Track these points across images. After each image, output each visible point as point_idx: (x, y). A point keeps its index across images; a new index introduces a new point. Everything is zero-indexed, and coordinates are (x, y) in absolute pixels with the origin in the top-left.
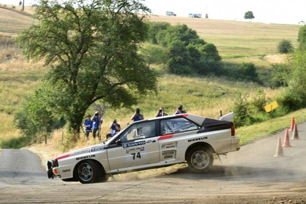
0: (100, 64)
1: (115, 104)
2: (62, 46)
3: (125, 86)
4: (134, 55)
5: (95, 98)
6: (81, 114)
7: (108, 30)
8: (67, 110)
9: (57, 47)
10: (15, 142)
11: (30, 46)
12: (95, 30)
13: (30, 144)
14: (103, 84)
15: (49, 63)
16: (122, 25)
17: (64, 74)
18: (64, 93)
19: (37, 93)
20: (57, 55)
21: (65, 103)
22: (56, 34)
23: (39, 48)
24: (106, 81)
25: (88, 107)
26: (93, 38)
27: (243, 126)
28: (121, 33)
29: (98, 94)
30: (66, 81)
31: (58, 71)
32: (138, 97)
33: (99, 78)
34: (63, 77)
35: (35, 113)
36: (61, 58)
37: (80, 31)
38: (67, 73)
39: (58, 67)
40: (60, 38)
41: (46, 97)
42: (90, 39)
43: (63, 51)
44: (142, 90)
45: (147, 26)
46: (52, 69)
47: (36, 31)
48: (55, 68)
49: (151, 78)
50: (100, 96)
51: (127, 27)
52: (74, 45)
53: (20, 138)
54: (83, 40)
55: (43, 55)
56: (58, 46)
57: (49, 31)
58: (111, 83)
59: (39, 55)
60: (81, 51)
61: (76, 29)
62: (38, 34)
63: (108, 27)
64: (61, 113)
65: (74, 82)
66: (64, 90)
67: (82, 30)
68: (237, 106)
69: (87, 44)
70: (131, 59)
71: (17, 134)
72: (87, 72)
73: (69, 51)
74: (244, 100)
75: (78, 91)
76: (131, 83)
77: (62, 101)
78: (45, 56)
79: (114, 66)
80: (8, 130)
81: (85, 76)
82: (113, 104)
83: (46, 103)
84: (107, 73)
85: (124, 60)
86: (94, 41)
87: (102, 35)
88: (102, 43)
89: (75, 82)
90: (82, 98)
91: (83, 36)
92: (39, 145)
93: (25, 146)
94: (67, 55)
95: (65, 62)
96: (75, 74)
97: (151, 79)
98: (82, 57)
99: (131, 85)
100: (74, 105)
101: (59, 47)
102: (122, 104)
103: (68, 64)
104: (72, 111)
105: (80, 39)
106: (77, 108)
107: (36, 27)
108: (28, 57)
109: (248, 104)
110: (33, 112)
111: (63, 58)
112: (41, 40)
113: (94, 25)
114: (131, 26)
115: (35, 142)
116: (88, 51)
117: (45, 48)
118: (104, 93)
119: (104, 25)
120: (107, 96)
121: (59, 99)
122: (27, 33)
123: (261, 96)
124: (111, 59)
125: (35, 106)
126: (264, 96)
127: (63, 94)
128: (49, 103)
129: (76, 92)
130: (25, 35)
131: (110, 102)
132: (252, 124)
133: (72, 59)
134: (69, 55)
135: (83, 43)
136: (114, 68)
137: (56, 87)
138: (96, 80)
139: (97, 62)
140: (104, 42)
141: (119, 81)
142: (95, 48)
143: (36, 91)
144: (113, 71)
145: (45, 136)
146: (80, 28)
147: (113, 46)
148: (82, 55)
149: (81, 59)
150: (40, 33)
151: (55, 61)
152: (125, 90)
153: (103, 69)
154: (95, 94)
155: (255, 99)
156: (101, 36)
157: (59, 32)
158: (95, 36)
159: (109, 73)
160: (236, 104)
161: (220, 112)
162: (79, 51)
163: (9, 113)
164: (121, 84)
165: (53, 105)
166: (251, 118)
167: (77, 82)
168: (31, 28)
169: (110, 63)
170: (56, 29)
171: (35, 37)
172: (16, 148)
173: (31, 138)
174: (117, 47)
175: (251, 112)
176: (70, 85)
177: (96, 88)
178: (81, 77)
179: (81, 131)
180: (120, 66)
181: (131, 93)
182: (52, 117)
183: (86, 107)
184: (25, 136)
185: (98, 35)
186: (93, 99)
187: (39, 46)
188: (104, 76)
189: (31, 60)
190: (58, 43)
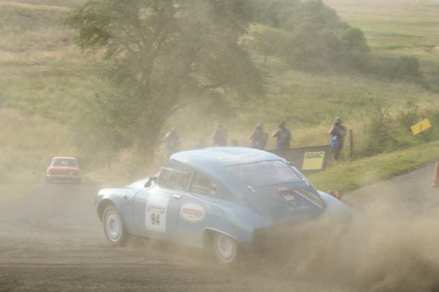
0: (184, 58)
2: (131, 31)
3: (220, 90)
4: (233, 46)
5: (176, 106)
6: (156, 129)
9: (123, 31)
11: (84, 29)
12: (179, 8)
14: (188, 86)
15: (111, 54)
17: (133, 70)
18: (131, 97)
20: (123, 43)
22: (122, 13)
23: (98, 32)
24: (192, 82)
26: (175, 19)
27: (381, 152)
30: (136, 81)
31: (124, 67)
32: (238, 106)
33: (182, 77)
34: (131, 76)
35: (94, 125)
36: (129, 49)
37: (156, 9)
38: (137, 68)
39: (125, 60)
40: (128, 20)
42: (172, 21)
43: (133, 37)
46: (115, 63)
47: (95, 8)
48: (121, 62)
49: (257, 79)
51: (224, 5)
52: (148, 29)
54: (161, 23)
55: (103, 44)
56: (125, 30)
57: (114, 9)
58: (199, 85)
59: (98, 43)
60: (158, 38)
61: (153, 7)
62: (96, 12)
64: (127, 127)
65: (146, 82)
66: (132, 93)
67: (160, 9)
68: (374, 123)
69: (167, 29)
70: (228, 51)
72: (165, 68)
73: (141, 39)
74: (385, 116)
75: (152, 95)
77: (129, 109)
78: (107, 45)
79: (204, 61)
80: (60, 146)
81: (163, 73)
83: (106, 112)
84: (195, 70)
85: (218, 52)
86: (176, 25)
87: (189, 16)
88: (189, 27)
89: (148, 82)
91: (161, 17)
94: (138, 43)
95: (135, 54)
97: (257, 81)
98: (159, 46)
99: (228, 89)
100: (146, 115)
101: (127, 32)
102: (214, 116)
103: (139, 56)
104: (143, 124)
105: (157, 21)
107: (94, 3)
108: (82, 45)
109: (390, 121)
110: (91, 122)
111: (132, 48)
112: (101, 22)
113: (177, 2)
115: (96, 165)
116: (169, 39)
117: (106, 33)
121: (125, 107)
122: (81, 11)
123: (411, 109)
124: (201, 51)
125: (95, 114)
126: (416, 110)
127: (130, 99)
128: (111, 111)
129: (150, 98)
130: (77, 14)
132: (394, 150)
133: (144, 50)
134: (141, 43)
135: (161, 28)
137: (120, 91)
138: (178, 81)
139: (180, 55)
141: (211, 82)
142: (178, 35)
143: (96, 94)
144: (202, 67)
145: (108, 158)
146: (156, 5)
147: (204, 32)
148: (160, 43)
149: (158, 49)
150: (100, 11)
151: (121, 51)
152: (219, 95)
153: (188, 66)
155: (403, 114)
156: (187, 17)
157: (127, 11)
158: (179, 18)
159: (198, 70)
160: (373, 120)
161: (349, 132)
162: (155, 38)
164: (214, 87)
165: (115, 115)
166: (395, 142)
167: (151, 82)
168: (87, 5)
169: (199, 57)
170: (123, 6)
171: (91, 17)
173: (91, 160)
174: (209, 33)
175: (394, 132)
176: (141, 87)
178: (156, 76)
179: (155, 152)
180: (212, 62)
181: (228, 100)
182: (116, 131)
184: (83, 156)
185: (183, 16)
186: (174, 108)
187: (98, 30)
188: (190, 74)
189: (87, 50)
190: (125, 26)
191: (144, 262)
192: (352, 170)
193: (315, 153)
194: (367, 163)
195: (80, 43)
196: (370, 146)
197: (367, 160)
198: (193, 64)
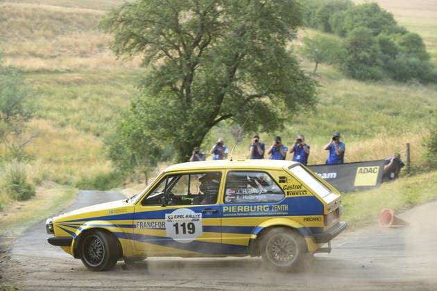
0: (227, 65)
1: (249, 127)
2: (170, 36)
3: (266, 100)
4: (280, 53)
5: (219, 117)
6: (197, 142)
7: (241, 12)
8: (175, 135)
9: (161, 36)
10: (102, 180)
11: (120, 34)
12: (222, 12)
13: (125, 184)
14: (232, 95)
15: (149, 61)
16: (263, 5)
17: (172, 78)
18: (170, 107)
19: (134, 107)
20: (162, 49)
21: (172, 124)
22: (161, 17)
23: (135, 37)
24: (236, 92)
25: (208, 131)
26: (218, 23)
28: (261, 17)
29: (223, 111)
30: (175, 90)
31: (163, 74)
32: (286, 117)
33: (225, 86)
34: (170, 84)
35: (130, 137)
36: (168, 55)
37: (197, 12)
38: (177, 76)
39: (163, 68)
40: (168, 24)
41: (143, 114)
42: (215, 25)
43: (172, 43)
44: (291, 106)
45: (302, 8)
46: (153, 70)
47: (131, 11)
48: (158, 69)
49: (307, 88)
50: (227, 114)
51: (270, 8)
52: (189, 34)
53: (111, 174)
54: (202, 27)
55: (140, 49)
56: (164, 35)
57: (152, 12)
58: (243, 95)
59: (135, 49)
60: (200, 44)
61: (193, 10)
62: (133, 16)
63: (241, 7)
64: (166, 140)
65: (186, 91)
66: (171, 103)
67: (201, 12)
68: (433, 136)
69: (209, 33)
70: (275, 58)
71: (107, 167)
72: (207, 76)
73: (181, 44)
75: (192, 105)
76: (277, 96)
77: (168, 120)
78: (144, 51)
79: (249, 68)
80: (94, 160)
81: (204, 82)
82: (246, 127)
83: (143, 123)
84: (239, 78)
85: (264, 59)
86: (219, 29)
87: (233, 20)
88: (232, 32)
89: (188, 91)
90: (198, 117)
91: (203, 20)
92: (138, 185)
93: (116, 187)
94: (179, 49)
95: (175, 61)
96: (188, 79)
97: (307, 90)
98: (201, 52)
99: (275, 98)
100: (185, 127)
101: (166, 37)
102: (260, 127)
103: (179, 64)
104: (183, 136)
105: (199, 25)
106: (191, 132)
107: (130, 6)
108: (118, 51)
110: (127, 134)
111: (171, 54)
112: (138, 26)
113: (220, 4)
114: (276, 7)
115: (132, 181)
116: (211, 45)
117: (143, 38)
118: (233, 109)
119: (236, 5)
120: (238, 114)
121: (164, 117)
122: (117, 14)
124: (245, 57)
125: (132, 125)
127: (169, 110)
128: (148, 122)
129: (190, 108)
130: (112, 17)
131: (241, 123)
133: (184, 57)
134: (181, 49)
135: (203, 32)
136: (249, 71)
137: (158, 100)
138: (220, 90)
139: (223, 61)
140: (235, 31)
141: (257, 91)
142: (221, 40)
143: (133, 104)
144: (247, 75)
145: (145, 173)
146: (198, 7)
147: (249, 37)
148: (201, 49)
149: (199, 56)
150: (137, 14)
151: (159, 58)
152: (266, 105)
153: (232, 73)
154: (220, 110)
156: (231, 21)
157: (166, 14)
158: (222, 22)
159: (242, 78)
160: (433, 133)
161: (406, 145)
162: (196, 44)
163: (98, 135)
164: (259, 96)
165: (153, 126)
167: (192, 91)
168: (122, 8)
169: (243, 64)
170: (161, 9)
171: (127, 21)
172: (103, 189)
173: (127, 176)
174: (254, 38)
176: (181, 96)
177: (221, 102)
178: (197, 85)
180: (258, 70)
181: (275, 110)
182: (153, 144)
183: (204, 130)
184: (118, 171)
185: (226, 20)
186: (216, 119)
187: (135, 35)
188: (234, 83)
189: (122, 57)
190: (164, 30)
191: (181, 286)
192: (409, 187)
193: (369, 168)
194: (425, 179)
195: (116, 49)
196: (429, 162)
197: (425, 176)
198: (237, 72)
